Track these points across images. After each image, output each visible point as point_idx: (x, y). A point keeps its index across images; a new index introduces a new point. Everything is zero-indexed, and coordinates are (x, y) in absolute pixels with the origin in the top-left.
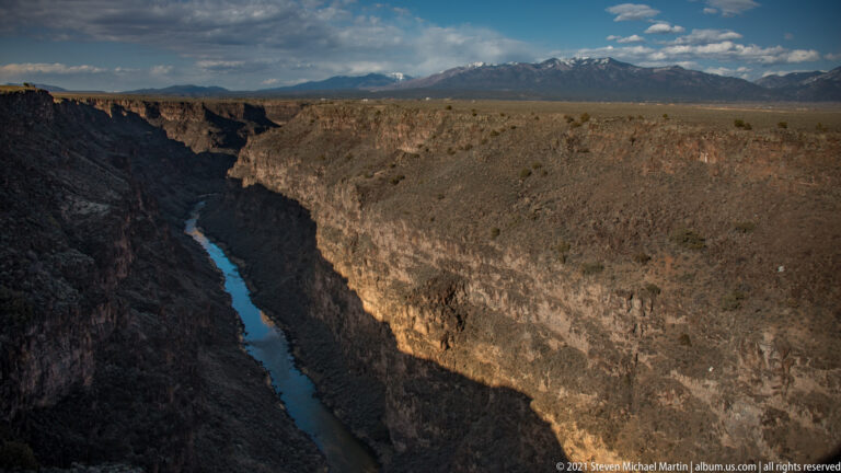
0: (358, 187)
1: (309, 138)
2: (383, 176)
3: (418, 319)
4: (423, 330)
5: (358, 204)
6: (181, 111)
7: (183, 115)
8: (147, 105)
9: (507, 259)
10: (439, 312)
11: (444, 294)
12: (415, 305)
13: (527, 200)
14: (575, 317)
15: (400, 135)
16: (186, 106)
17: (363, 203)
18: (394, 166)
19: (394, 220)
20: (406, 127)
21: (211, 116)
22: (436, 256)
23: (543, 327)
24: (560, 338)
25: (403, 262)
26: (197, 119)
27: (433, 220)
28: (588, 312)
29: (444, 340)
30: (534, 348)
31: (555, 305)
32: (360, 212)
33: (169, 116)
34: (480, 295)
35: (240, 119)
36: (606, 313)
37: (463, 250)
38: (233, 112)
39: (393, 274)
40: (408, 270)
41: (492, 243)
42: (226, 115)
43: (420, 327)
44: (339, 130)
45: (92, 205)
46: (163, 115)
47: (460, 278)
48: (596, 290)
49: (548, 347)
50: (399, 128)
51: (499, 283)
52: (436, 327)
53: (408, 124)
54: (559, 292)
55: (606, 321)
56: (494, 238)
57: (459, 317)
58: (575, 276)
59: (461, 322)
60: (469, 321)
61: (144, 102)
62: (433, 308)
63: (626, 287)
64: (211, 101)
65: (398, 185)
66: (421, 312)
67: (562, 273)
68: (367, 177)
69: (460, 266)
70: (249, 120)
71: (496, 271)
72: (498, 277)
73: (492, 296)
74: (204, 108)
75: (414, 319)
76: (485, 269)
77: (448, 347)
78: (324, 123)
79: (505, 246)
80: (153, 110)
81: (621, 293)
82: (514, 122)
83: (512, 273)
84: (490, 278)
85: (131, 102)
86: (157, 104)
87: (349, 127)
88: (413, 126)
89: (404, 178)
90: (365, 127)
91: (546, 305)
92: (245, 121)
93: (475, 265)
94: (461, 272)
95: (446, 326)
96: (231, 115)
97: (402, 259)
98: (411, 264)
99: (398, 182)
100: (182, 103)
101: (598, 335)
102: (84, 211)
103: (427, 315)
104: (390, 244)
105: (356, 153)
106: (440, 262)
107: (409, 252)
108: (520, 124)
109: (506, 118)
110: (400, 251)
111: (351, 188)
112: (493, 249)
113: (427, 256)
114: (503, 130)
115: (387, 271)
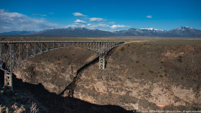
3: (27, 74)
4: (28, 75)
9: (42, 63)
10: (30, 72)
11: (31, 69)
12: (26, 72)
13: (46, 54)
14: (50, 69)
22: (30, 64)
23: (46, 71)
24: (48, 72)
25: (25, 66)
28: (51, 68)
29: (31, 76)
30: (45, 74)
31: (48, 68)
34: (38, 69)
36: (53, 67)
37: (35, 62)
40: (26, 67)
41: (40, 61)
43: (27, 75)
47: (34, 67)
48: (52, 64)
49: (47, 74)
51: (41, 67)
52: (30, 75)
54: (48, 66)
55: (53, 68)
57: (34, 73)
58: (50, 63)
59: (34, 74)
60: (36, 73)
62: (29, 72)
63: (56, 63)
66: (27, 72)
69: (34, 65)
71: (40, 65)
72: (40, 66)
73: (40, 69)
75: (26, 74)
76: (38, 65)
77: (32, 78)
79: (41, 61)
83: (43, 65)
84: (39, 66)
91: (46, 68)
93: (37, 64)
94: (35, 66)
95: (32, 74)
98: (26, 66)
101: (52, 70)
103: (28, 73)
106: (31, 65)
107: (26, 64)
112: (40, 62)
113: (29, 64)
115: (22, 68)
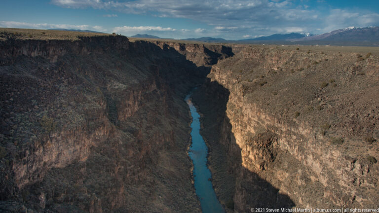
0: (243, 86)
1: (239, 62)
2: (257, 82)
3: (251, 152)
4: (253, 158)
5: (242, 94)
6: (194, 48)
7: (194, 50)
8: (180, 45)
9: (301, 129)
10: (261, 151)
11: (266, 142)
12: (250, 145)
13: (319, 99)
14: (324, 166)
15: (274, 62)
16: (196, 46)
17: (244, 93)
18: (263, 77)
19: (251, 103)
20: (277, 58)
21: (206, 51)
22: (267, 122)
23: (309, 168)
24: (316, 176)
25: (253, 124)
26: (200, 51)
27: (268, 105)
28: (331, 165)
29: (262, 165)
30: (302, 179)
31: (316, 157)
32: (243, 97)
33: (189, 50)
34: (285, 146)
35: (219, 52)
36: (339, 168)
37: (279, 121)
38: (217, 49)
39: (248, 129)
40: (255, 128)
41: (294, 120)
42: (213, 51)
43: (251, 157)
44: (252, 59)
45: (121, 85)
46: (187, 49)
47: (276, 135)
48: (337, 154)
49: (310, 180)
50: (274, 58)
51: (295, 141)
52: (259, 158)
53: (278, 57)
54: (319, 152)
56: (296, 117)
57: (272, 155)
58: (328, 144)
59: (273, 157)
60: (277, 158)
61: (179, 44)
62: (258, 148)
63: (352, 155)
64: (207, 44)
65: (263, 86)
66: (252, 149)
67: (322, 141)
68: (249, 81)
69: (277, 129)
70: (223, 53)
71: (294, 134)
72: (295, 137)
73: (291, 147)
74: (204, 47)
75: (249, 152)
76: (289, 133)
77: (264, 169)
78: (246, 55)
79: (300, 122)
80: (183, 47)
81: (348, 158)
82: (327, 57)
83: (302, 136)
84: (291, 138)
85: (174, 43)
86: (184, 44)
87: (256, 57)
88: (280, 58)
89: (266, 83)
90: (263, 58)
91: (311, 157)
92: (222, 53)
93: (284, 130)
94: (277, 133)
95: (264, 158)
96: (216, 51)
97: (253, 122)
98: (256, 125)
99: (263, 85)
100: (195, 45)
101: (332, 179)
102: (116, 87)
103: (255, 151)
104: (249, 114)
105: (255, 70)
106: (268, 126)
107: (256, 119)
108: (331, 58)
109: (324, 55)
110: (252, 118)
111: (241, 85)
112: (294, 122)
113: (263, 122)
114: (320, 61)
115: (246, 127)
